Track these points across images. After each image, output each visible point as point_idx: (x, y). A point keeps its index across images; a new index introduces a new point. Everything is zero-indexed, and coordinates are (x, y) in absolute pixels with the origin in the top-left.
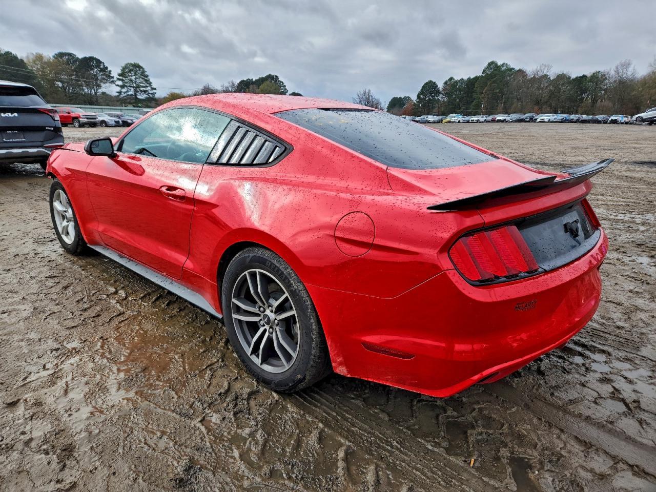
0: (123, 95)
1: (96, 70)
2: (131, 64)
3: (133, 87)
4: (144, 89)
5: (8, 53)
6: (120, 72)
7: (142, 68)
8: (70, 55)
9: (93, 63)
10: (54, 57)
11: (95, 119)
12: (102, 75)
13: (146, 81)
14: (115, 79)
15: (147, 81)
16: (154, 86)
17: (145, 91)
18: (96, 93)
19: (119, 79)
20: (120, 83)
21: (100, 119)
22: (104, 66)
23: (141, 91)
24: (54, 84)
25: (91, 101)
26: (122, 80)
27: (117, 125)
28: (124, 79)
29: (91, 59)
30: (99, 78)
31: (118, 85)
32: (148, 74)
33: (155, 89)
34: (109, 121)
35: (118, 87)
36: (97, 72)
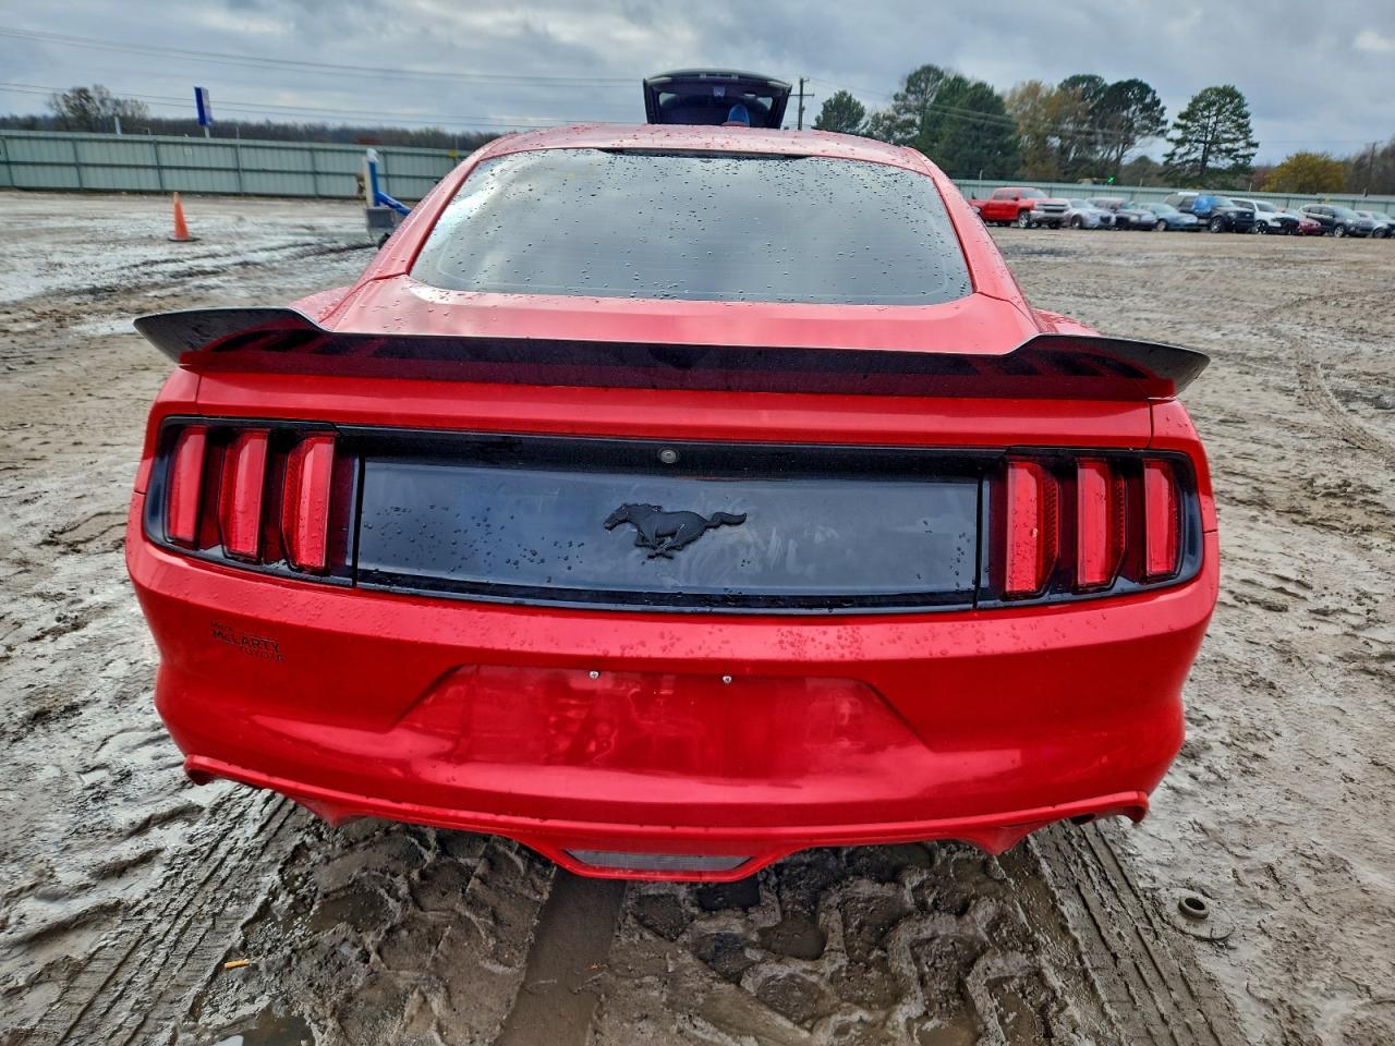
0: (1176, 160)
1: (1133, 108)
2: (1216, 89)
3: (1205, 142)
4: (1229, 145)
5: (981, 86)
6: (1184, 108)
7: (1239, 96)
8: (1091, 79)
9: (1133, 93)
10: (1061, 86)
11: (1062, 211)
12: (1143, 118)
13: (1240, 127)
14: (1169, 125)
15: (1244, 129)
16: (1254, 138)
17: (1229, 151)
18: (1118, 159)
19: (1177, 126)
20: (1177, 134)
21: (1074, 212)
22: (1154, 98)
23: (1220, 151)
24: (1045, 142)
25: (1105, 174)
26: (1184, 127)
27: (1105, 224)
28: (1190, 124)
29: (1132, 84)
30: (1136, 125)
31: (1171, 140)
32: (1249, 111)
33: (1256, 145)
34: (1088, 216)
35: (1170, 143)
36: (1134, 113)
